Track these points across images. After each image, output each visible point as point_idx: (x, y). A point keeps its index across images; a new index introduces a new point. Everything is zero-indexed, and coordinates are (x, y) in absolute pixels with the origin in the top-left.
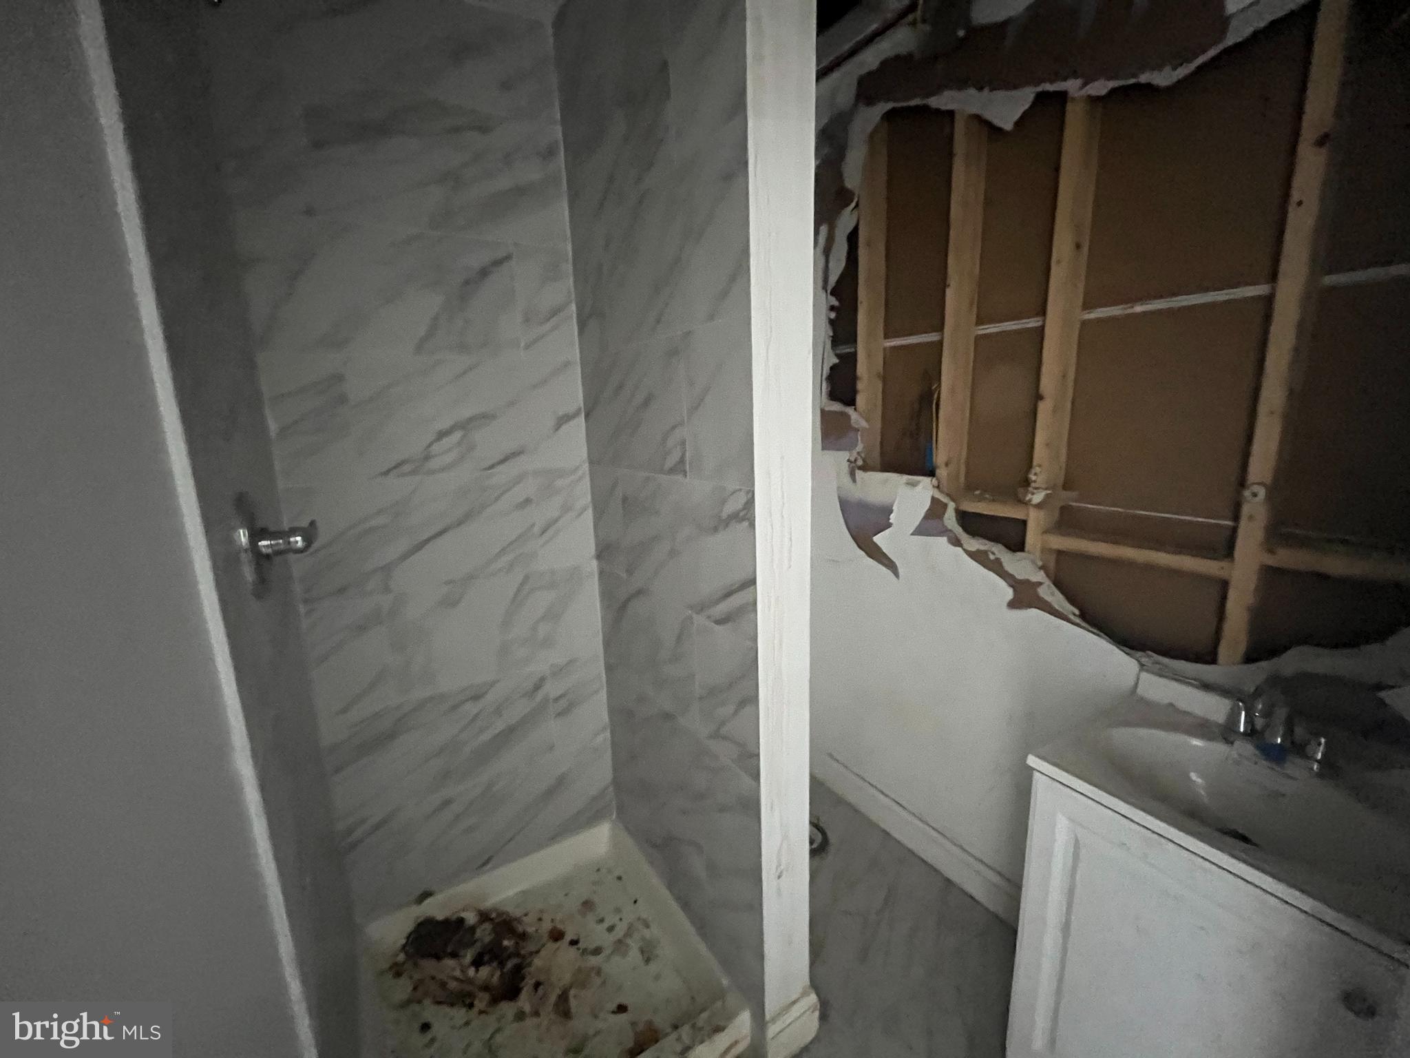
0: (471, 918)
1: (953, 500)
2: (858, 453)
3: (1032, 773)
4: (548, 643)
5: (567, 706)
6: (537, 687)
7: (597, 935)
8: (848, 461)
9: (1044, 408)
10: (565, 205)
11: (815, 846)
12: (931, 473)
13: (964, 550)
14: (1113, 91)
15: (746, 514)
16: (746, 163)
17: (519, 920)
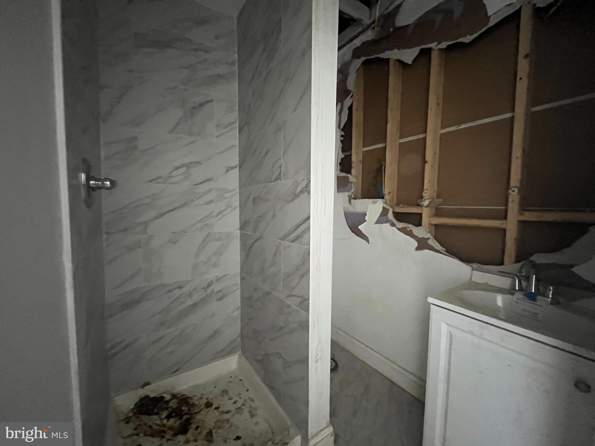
0: (167, 397)
1: (392, 207)
2: (352, 193)
3: (430, 306)
4: (215, 265)
5: (222, 296)
6: (209, 285)
7: (228, 405)
8: (348, 196)
9: (427, 167)
10: (236, 85)
11: (332, 367)
12: (383, 198)
13: (397, 228)
14: (449, 47)
15: (307, 189)
16: (311, 47)
17: (191, 398)
